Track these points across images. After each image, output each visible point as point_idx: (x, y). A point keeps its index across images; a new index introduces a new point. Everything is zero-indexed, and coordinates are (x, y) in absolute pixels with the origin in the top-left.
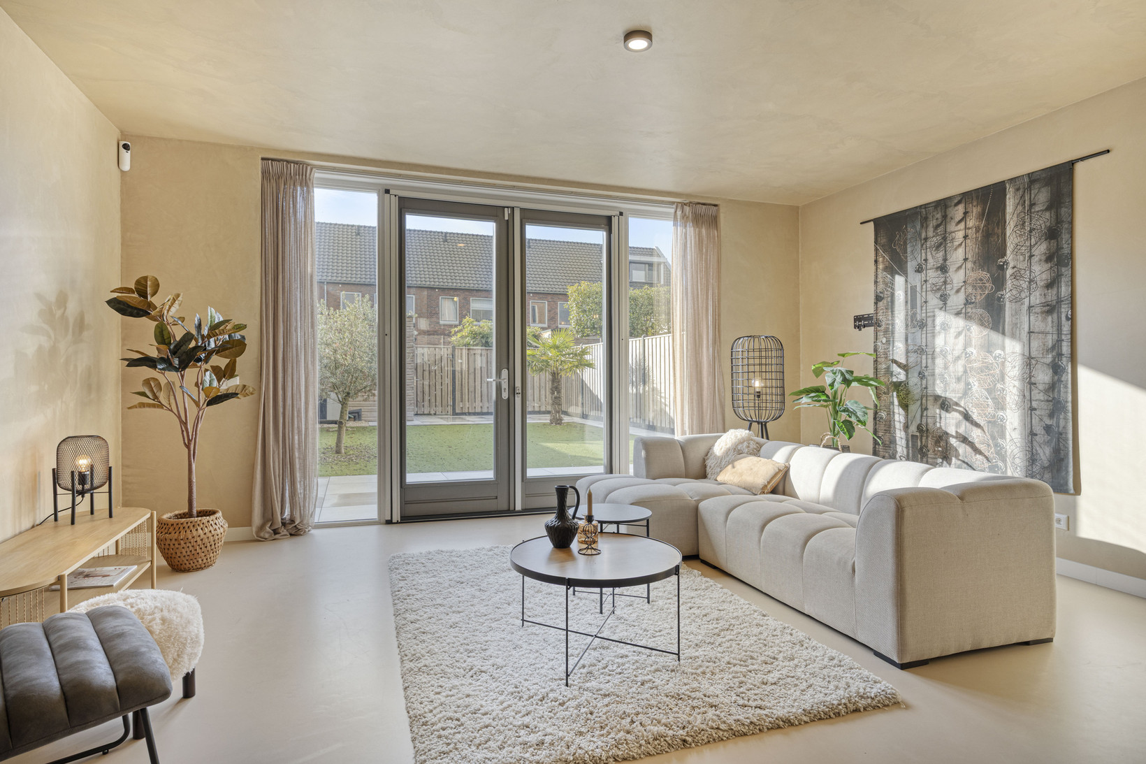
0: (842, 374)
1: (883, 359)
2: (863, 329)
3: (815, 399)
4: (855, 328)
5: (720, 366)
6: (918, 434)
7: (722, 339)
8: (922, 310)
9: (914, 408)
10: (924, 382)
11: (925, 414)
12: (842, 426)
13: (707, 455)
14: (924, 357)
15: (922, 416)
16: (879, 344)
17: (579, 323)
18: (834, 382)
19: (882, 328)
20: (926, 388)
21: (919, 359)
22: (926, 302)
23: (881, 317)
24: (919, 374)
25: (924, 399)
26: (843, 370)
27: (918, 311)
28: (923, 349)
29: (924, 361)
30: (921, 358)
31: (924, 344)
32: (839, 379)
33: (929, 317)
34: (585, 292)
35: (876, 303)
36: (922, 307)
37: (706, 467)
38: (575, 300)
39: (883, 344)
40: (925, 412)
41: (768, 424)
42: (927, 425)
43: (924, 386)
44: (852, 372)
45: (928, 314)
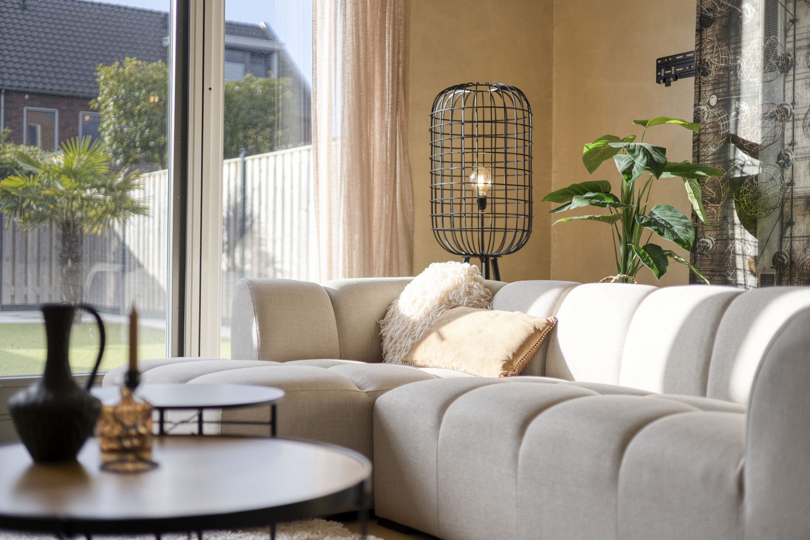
0: (646, 153)
1: (711, 137)
2: (673, 83)
3: (594, 201)
4: (658, 82)
5: (405, 153)
6: (774, 272)
7: (410, 99)
8: (786, 36)
9: (768, 223)
10: (788, 172)
11: (788, 234)
12: (644, 254)
13: (383, 317)
14: (789, 125)
15: (782, 237)
16: (704, 108)
17: (118, 137)
18: (631, 167)
19: (710, 78)
20: (792, 183)
21: (779, 131)
22: (794, 21)
23: (708, 57)
24: (779, 159)
25: (787, 204)
26: (648, 146)
27: (780, 39)
28: (786, 111)
29: (788, 134)
30: (783, 128)
31: (789, 101)
32: (640, 161)
33: (800, 48)
34: (133, 79)
35: (699, 32)
36: (786, 31)
37: (382, 341)
38: (111, 93)
39: (712, 107)
40: (789, 229)
41: (499, 260)
42: (791, 255)
43: (787, 181)
44: (662, 151)
45: (798, 44)
